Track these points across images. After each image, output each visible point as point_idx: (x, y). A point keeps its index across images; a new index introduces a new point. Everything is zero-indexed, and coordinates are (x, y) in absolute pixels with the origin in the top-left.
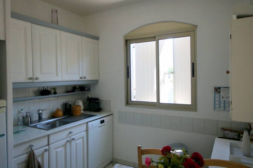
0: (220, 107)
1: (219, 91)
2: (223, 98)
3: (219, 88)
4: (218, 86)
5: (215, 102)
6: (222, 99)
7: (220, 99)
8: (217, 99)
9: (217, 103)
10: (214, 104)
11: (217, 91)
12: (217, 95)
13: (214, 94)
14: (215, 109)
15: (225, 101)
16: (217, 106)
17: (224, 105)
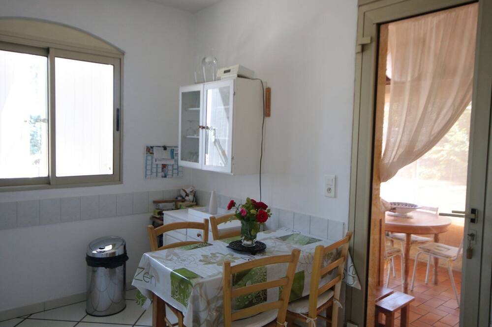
0: (152, 173)
1: (151, 152)
2: (156, 161)
3: (152, 147)
4: (150, 145)
5: (146, 167)
6: (154, 162)
7: (152, 163)
8: (149, 162)
9: (149, 167)
10: (145, 169)
11: (149, 152)
12: (149, 158)
13: (145, 155)
14: (146, 177)
15: (157, 165)
16: (149, 173)
17: (157, 170)
